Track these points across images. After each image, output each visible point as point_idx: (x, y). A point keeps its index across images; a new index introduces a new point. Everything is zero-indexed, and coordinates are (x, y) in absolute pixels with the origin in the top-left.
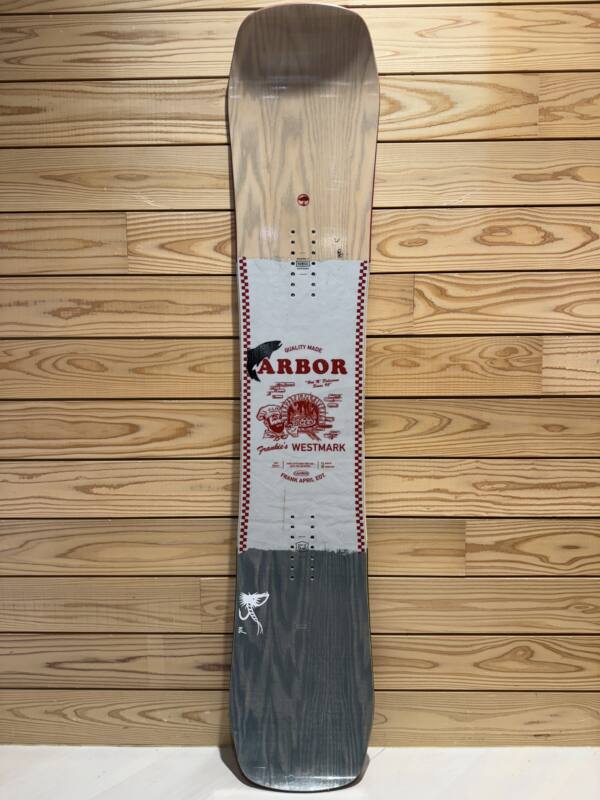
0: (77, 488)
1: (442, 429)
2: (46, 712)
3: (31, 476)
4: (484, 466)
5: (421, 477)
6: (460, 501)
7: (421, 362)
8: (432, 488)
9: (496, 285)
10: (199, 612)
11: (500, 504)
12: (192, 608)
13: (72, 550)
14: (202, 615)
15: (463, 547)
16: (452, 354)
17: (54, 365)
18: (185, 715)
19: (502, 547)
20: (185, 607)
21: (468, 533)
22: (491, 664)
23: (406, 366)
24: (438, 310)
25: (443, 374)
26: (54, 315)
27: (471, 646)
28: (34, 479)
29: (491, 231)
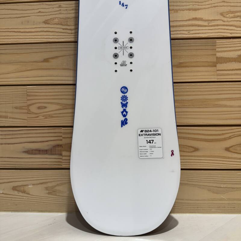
5: (183, 10)
6: (212, 26)
8: (191, 17)
10: (26, 111)
12: (20, 108)
14: (28, 113)
15: (215, 60)
18: (14, 188)
20: (16, 108)
22: (238, 148)
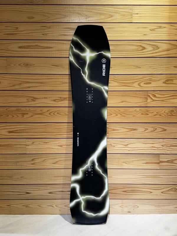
0: (59, 146)
1: (154, 131)
2: (48, 206)
3: (46, 143)
4: (165, 141)
5: (149, 143)
6: (159, 150)
7: (149, 114)
8: (151, 146)
9: (169, 94)
11: (169, 150)
13: (56, 162)
15: (159, 162)
16: (157, 112)
17: (54, 114)
19: (169, 162)
21: (160, 158)
22: (166, 192)
23: (145, 115)
24: (154, 100)
25: (155, 117)
26: (54, 101)
27: (161, 187)
28: (47, 143)
29: (168, 80)
